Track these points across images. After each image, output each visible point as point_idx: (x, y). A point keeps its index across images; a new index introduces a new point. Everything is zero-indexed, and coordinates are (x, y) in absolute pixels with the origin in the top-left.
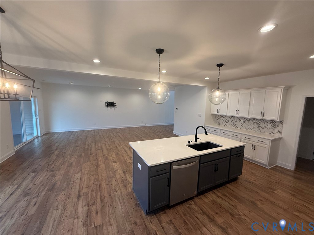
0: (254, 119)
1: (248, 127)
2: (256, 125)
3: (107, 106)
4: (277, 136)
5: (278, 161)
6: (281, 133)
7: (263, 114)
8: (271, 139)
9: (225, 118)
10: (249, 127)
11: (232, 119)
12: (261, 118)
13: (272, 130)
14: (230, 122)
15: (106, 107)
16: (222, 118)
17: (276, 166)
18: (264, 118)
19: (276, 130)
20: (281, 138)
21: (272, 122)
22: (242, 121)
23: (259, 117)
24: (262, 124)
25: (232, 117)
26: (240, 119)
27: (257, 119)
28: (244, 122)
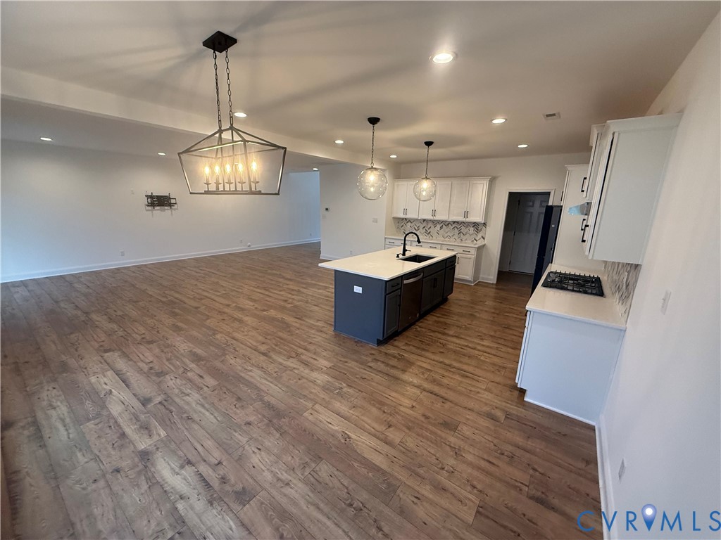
0: (454, 222)
1: (446, 235)
2: (456, 231)
3: (152, 205)
4: (480, 243)
5: (481, 276)
6: (484, 239)
7: (466, 214)
8: (477, 246)
9: (413, 224)
10: (448, 234)
11: (425, 224)
12: (464, 220)
13: (474, 236)
14: (421, 228)
15: (150, 208)
16: (409, 223)
17: (479, 282)
18: (468, 220)
19: (480, 235)
20: (484, 245)
21: (475, 225)
22: (438, 226)
23: (461, 219)
24: (464, 230)
25: (424, 220)
26: (435, 223)
27: (458, 222)
28: (441, 228)
